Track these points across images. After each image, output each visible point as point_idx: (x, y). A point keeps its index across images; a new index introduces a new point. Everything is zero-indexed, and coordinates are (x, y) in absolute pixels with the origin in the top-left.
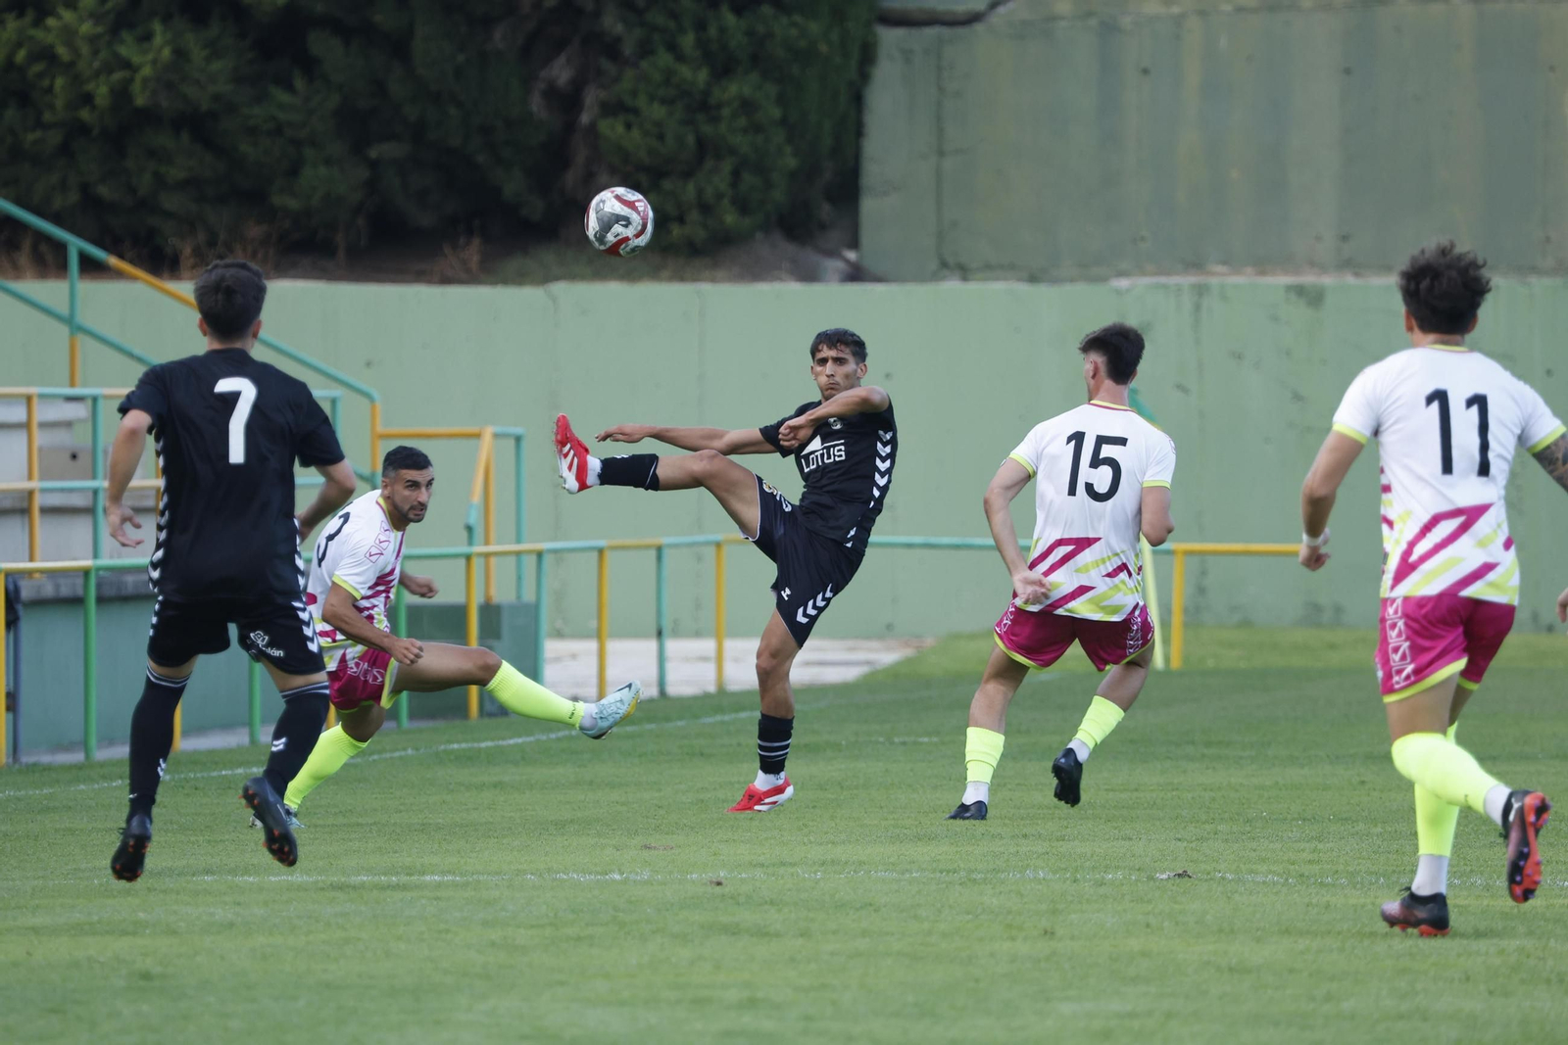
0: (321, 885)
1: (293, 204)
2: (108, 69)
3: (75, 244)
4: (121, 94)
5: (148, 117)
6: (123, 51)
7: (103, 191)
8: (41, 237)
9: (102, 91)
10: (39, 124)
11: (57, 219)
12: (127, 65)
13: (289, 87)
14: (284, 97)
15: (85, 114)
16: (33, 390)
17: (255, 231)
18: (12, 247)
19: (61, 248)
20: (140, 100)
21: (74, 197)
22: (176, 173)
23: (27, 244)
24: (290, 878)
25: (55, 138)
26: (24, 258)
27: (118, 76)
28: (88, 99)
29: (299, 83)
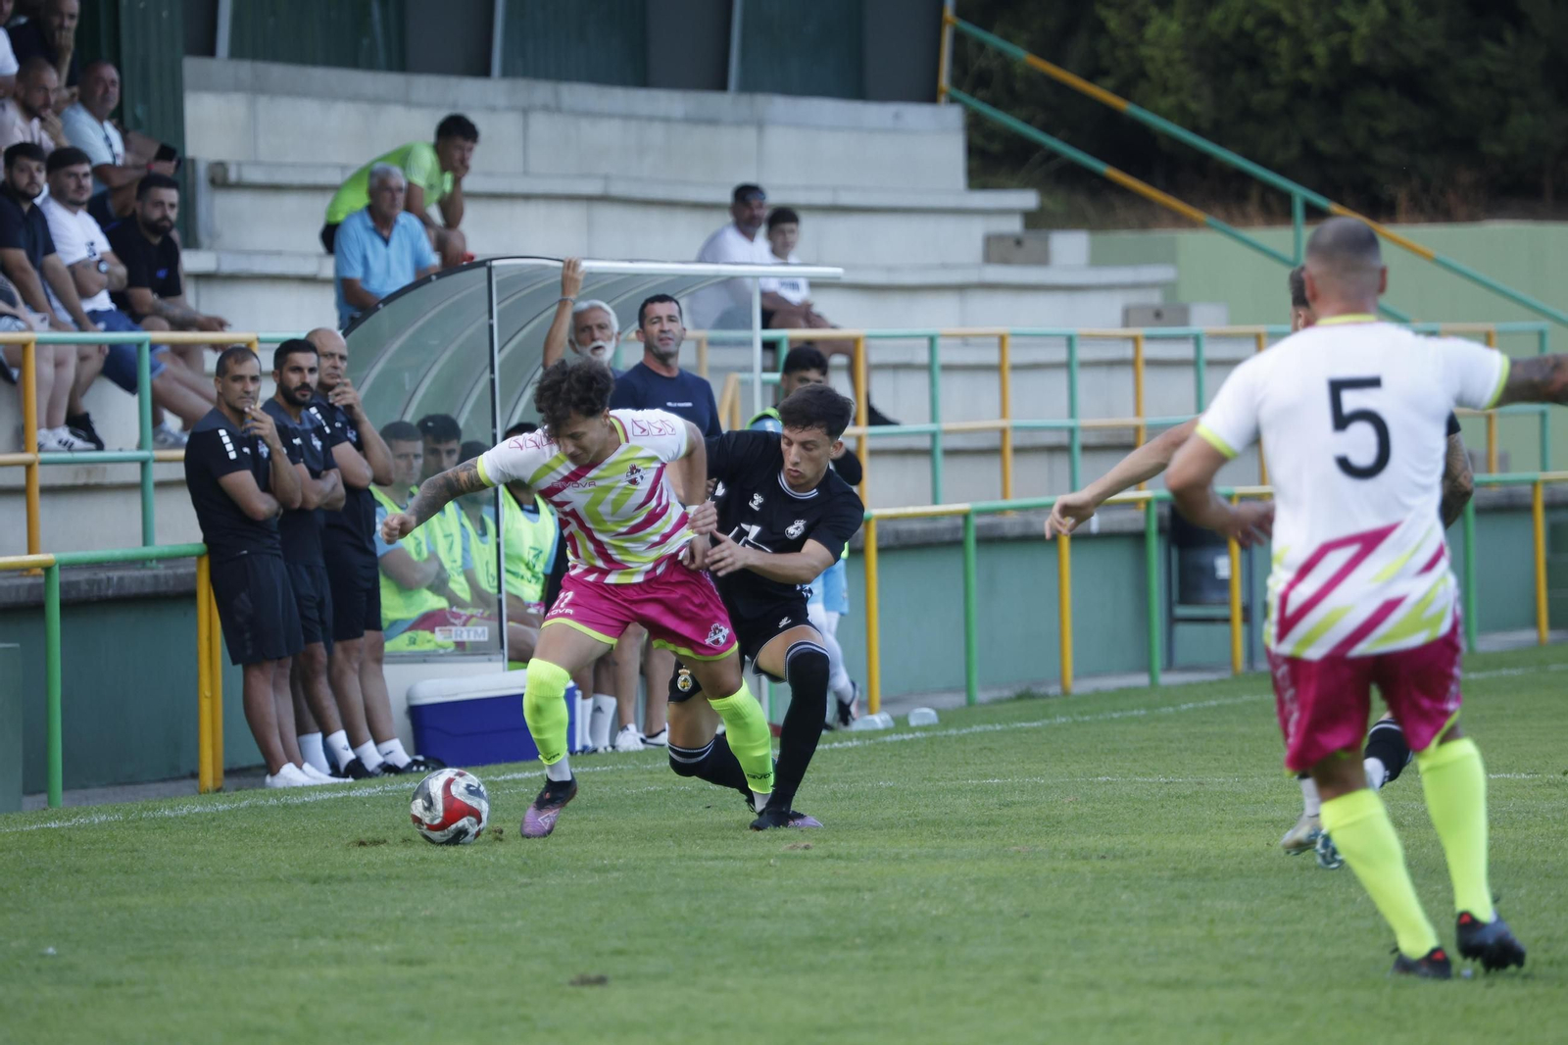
0: (1538, 782)
1: (1499, 149)
2: (1327, 32)
3: (1300, 194)
4: (1341, 54)
5: (1366, 76)
6: (1343, 13)
7: (1324, 146)
8: (1268, 188)
9: (1320, 51)
10: (1268, 85)
11: (1281, 171)
12: (1347, 27)
13: (1500, 41)
14: (1492, 48)
15: (1306, 75)
16: (1262, 329)
17: (1465, 177)
18: (1241, 197)
19: (1286, 198)
20: (1359, 57)
21: (1294, 151)
22: (1386, 127)
23: (1255, 194)
24: (1508, 776)
25: (1280, 97)
26: (1252, 208)
27: (1337, 38)
28: (1309, 60)
29: (1509, 36)
